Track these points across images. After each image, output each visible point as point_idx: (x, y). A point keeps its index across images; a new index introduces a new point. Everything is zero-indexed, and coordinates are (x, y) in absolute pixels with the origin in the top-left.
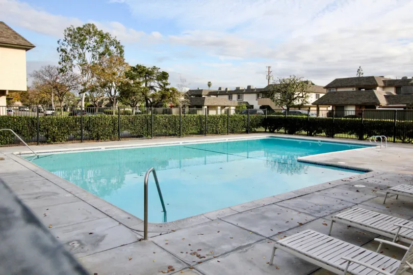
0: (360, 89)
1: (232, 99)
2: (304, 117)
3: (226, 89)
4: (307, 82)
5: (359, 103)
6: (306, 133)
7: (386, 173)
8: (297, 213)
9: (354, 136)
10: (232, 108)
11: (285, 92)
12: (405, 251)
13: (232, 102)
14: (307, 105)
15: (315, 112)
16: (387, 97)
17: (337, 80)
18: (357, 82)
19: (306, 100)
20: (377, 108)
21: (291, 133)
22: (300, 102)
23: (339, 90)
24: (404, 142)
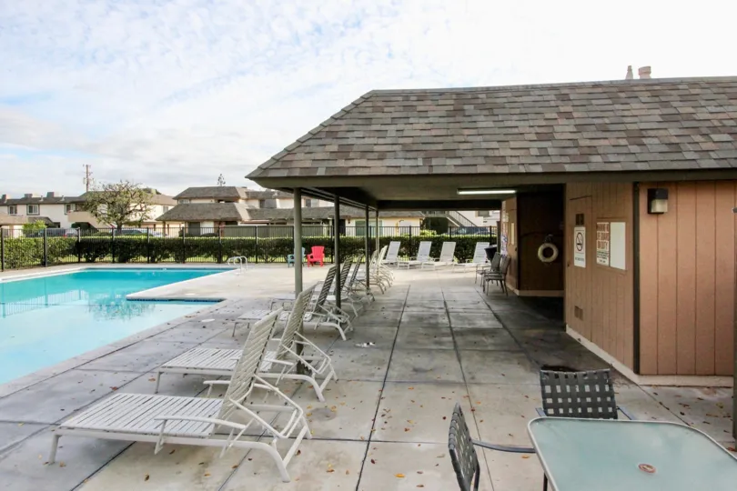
0: (219, 201)
1: (16, 213)
2: (143, 237)
3: (4, 196)
4: (148, 191)
5: (218, 218)
6: (146, 259)
7: (241, 300)
8: (110, 374)
9: (211, 259)
10: (16, 227)
11: (113, 203)
12: (227, 386)
13: (17, 218)
14: (148, 220)
15: (162, 230)
16: (250, 211)
17: (190, 190)
18: (217, 193)
19: (147, 214)
20: (239, 224)
21: (123, 260)
22: (138, 218)
23: (194, 202)
24: (267, 262)
